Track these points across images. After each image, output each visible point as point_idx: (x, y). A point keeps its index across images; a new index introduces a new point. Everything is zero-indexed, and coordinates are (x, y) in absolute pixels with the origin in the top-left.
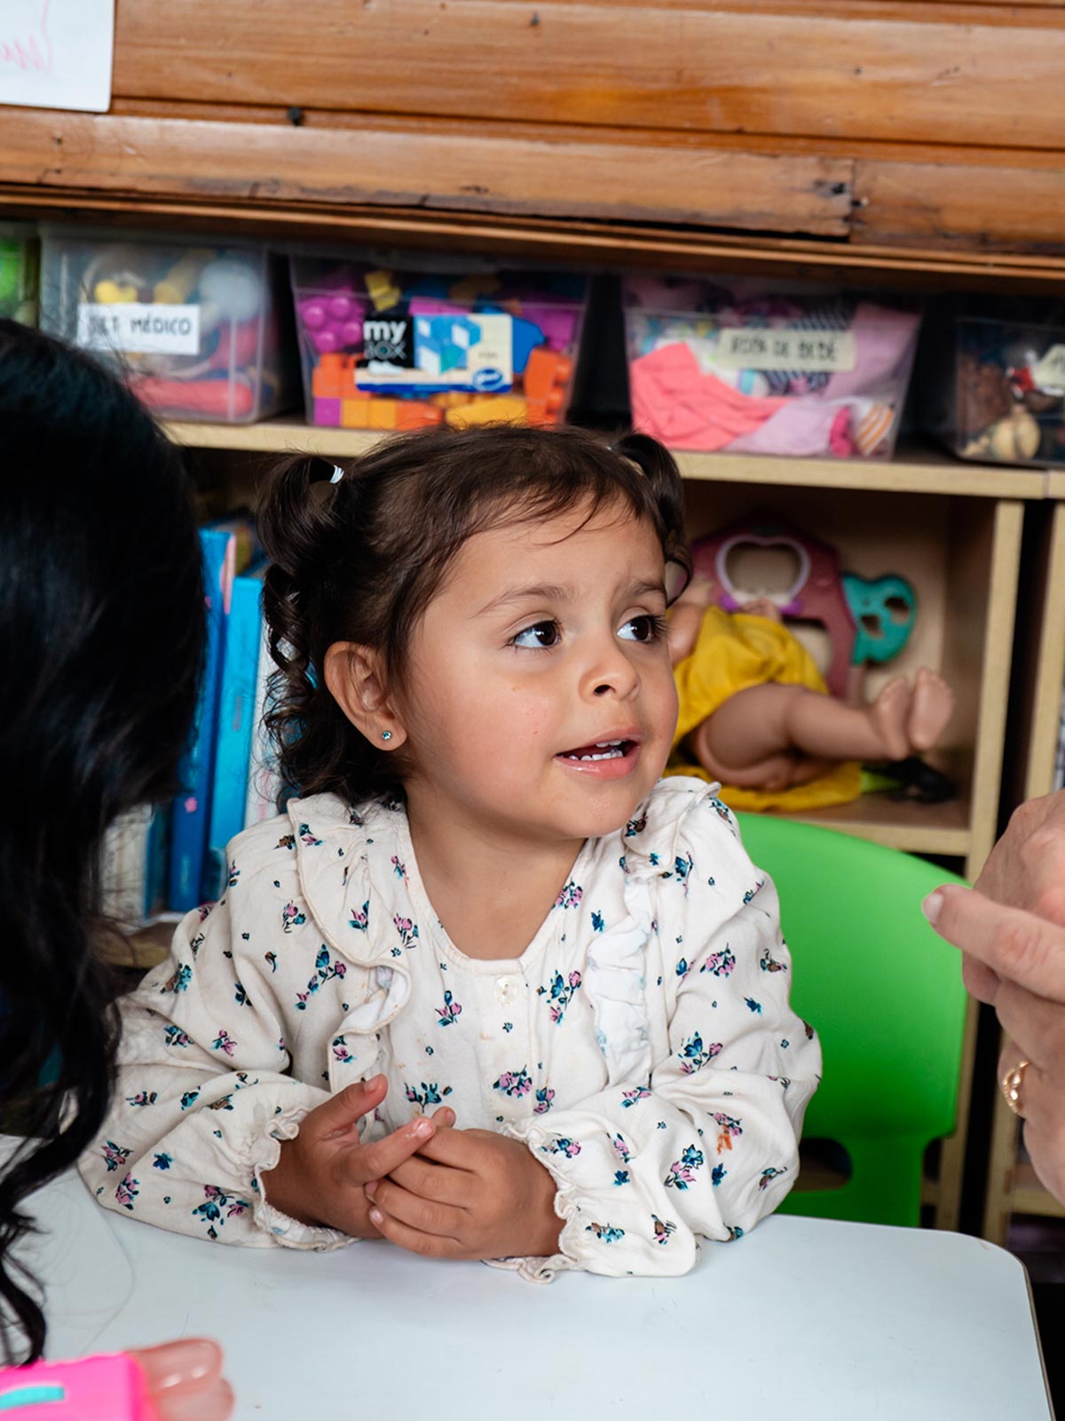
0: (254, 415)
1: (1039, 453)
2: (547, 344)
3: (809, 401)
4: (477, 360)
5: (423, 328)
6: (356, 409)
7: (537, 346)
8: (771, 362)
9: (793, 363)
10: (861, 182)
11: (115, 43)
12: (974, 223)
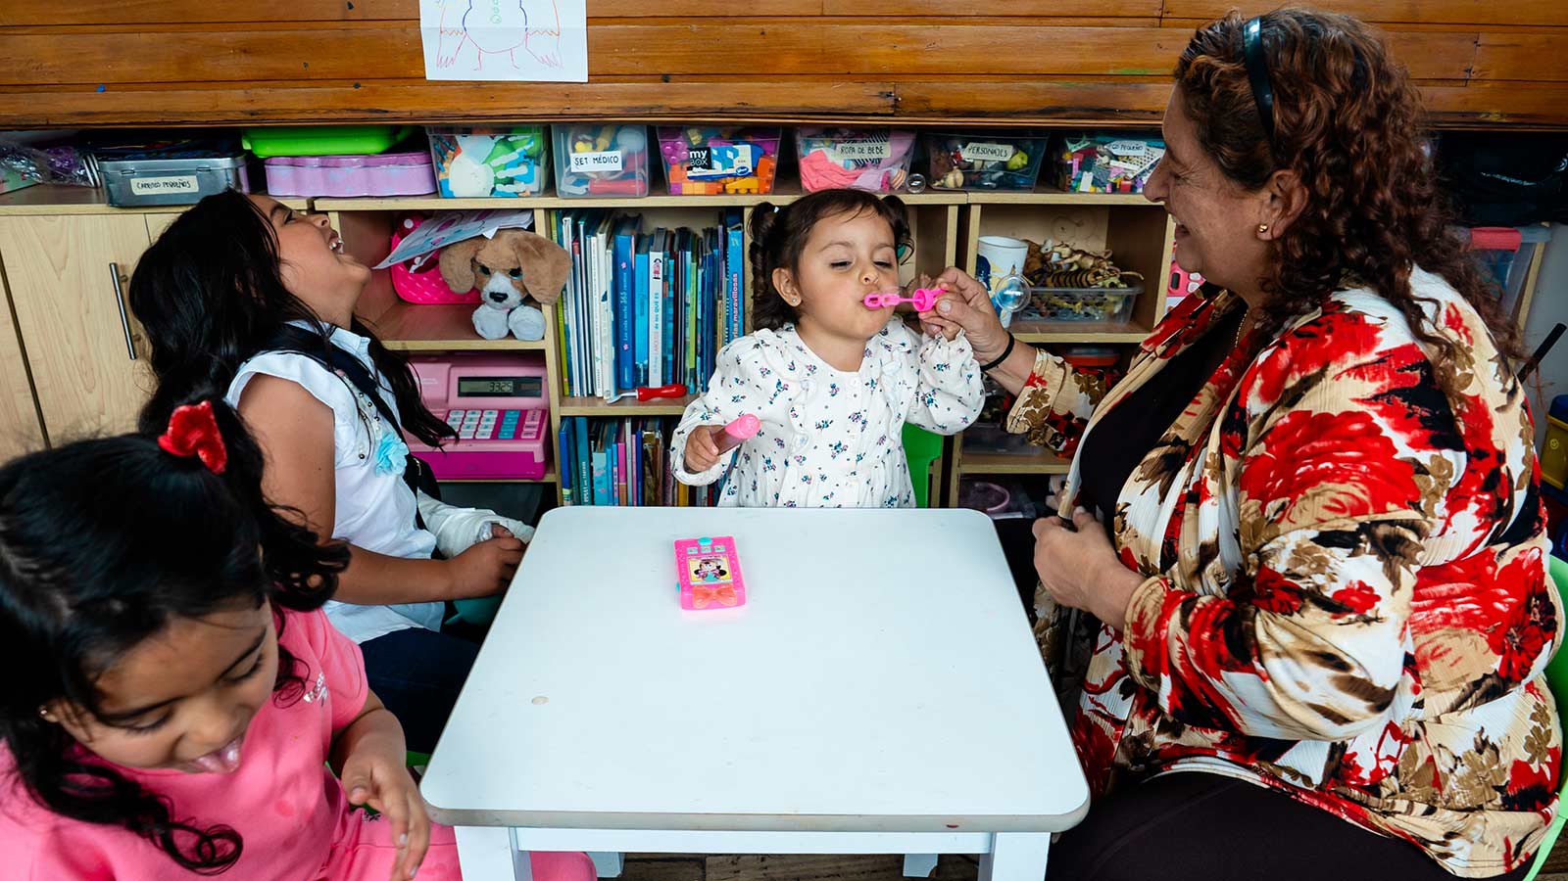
0: (647, 193)
1: (964, 185)
2: (765, 154)
3: (872, 170)
4: (737, 164)
5: (714, 152)
6: (688, 187)
7: (761, 156)
8: (857, 156)
9: (866, 156)
10: (898, 91)
11: (588, 53)
12: (942, 105)
